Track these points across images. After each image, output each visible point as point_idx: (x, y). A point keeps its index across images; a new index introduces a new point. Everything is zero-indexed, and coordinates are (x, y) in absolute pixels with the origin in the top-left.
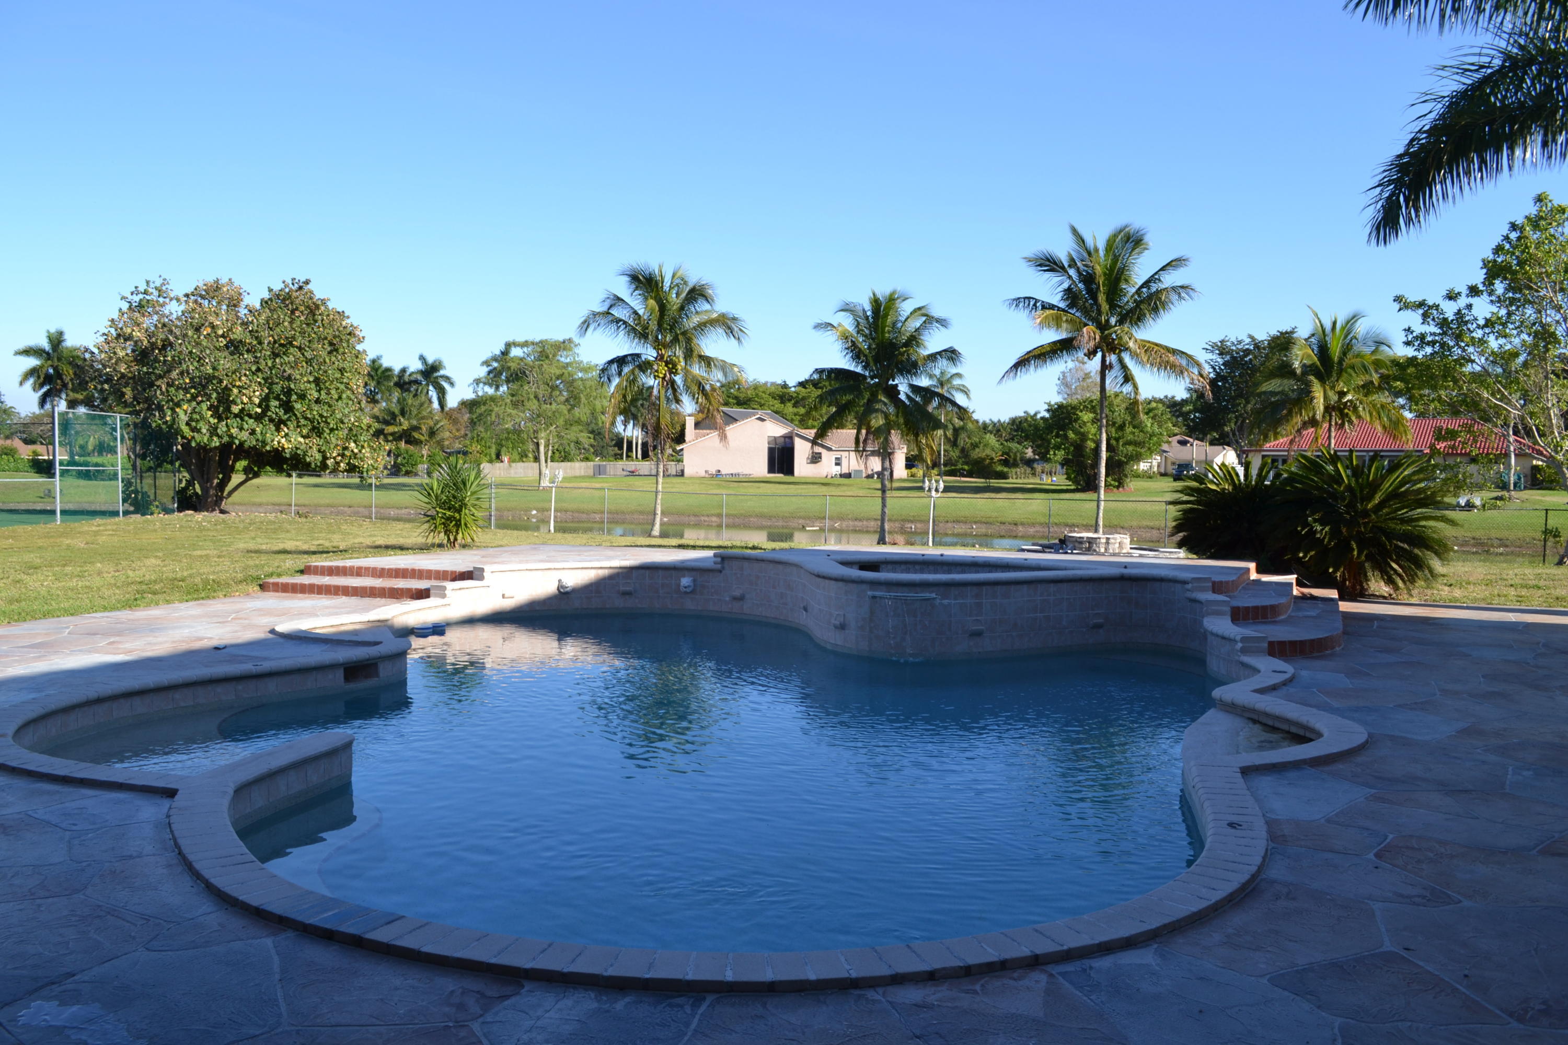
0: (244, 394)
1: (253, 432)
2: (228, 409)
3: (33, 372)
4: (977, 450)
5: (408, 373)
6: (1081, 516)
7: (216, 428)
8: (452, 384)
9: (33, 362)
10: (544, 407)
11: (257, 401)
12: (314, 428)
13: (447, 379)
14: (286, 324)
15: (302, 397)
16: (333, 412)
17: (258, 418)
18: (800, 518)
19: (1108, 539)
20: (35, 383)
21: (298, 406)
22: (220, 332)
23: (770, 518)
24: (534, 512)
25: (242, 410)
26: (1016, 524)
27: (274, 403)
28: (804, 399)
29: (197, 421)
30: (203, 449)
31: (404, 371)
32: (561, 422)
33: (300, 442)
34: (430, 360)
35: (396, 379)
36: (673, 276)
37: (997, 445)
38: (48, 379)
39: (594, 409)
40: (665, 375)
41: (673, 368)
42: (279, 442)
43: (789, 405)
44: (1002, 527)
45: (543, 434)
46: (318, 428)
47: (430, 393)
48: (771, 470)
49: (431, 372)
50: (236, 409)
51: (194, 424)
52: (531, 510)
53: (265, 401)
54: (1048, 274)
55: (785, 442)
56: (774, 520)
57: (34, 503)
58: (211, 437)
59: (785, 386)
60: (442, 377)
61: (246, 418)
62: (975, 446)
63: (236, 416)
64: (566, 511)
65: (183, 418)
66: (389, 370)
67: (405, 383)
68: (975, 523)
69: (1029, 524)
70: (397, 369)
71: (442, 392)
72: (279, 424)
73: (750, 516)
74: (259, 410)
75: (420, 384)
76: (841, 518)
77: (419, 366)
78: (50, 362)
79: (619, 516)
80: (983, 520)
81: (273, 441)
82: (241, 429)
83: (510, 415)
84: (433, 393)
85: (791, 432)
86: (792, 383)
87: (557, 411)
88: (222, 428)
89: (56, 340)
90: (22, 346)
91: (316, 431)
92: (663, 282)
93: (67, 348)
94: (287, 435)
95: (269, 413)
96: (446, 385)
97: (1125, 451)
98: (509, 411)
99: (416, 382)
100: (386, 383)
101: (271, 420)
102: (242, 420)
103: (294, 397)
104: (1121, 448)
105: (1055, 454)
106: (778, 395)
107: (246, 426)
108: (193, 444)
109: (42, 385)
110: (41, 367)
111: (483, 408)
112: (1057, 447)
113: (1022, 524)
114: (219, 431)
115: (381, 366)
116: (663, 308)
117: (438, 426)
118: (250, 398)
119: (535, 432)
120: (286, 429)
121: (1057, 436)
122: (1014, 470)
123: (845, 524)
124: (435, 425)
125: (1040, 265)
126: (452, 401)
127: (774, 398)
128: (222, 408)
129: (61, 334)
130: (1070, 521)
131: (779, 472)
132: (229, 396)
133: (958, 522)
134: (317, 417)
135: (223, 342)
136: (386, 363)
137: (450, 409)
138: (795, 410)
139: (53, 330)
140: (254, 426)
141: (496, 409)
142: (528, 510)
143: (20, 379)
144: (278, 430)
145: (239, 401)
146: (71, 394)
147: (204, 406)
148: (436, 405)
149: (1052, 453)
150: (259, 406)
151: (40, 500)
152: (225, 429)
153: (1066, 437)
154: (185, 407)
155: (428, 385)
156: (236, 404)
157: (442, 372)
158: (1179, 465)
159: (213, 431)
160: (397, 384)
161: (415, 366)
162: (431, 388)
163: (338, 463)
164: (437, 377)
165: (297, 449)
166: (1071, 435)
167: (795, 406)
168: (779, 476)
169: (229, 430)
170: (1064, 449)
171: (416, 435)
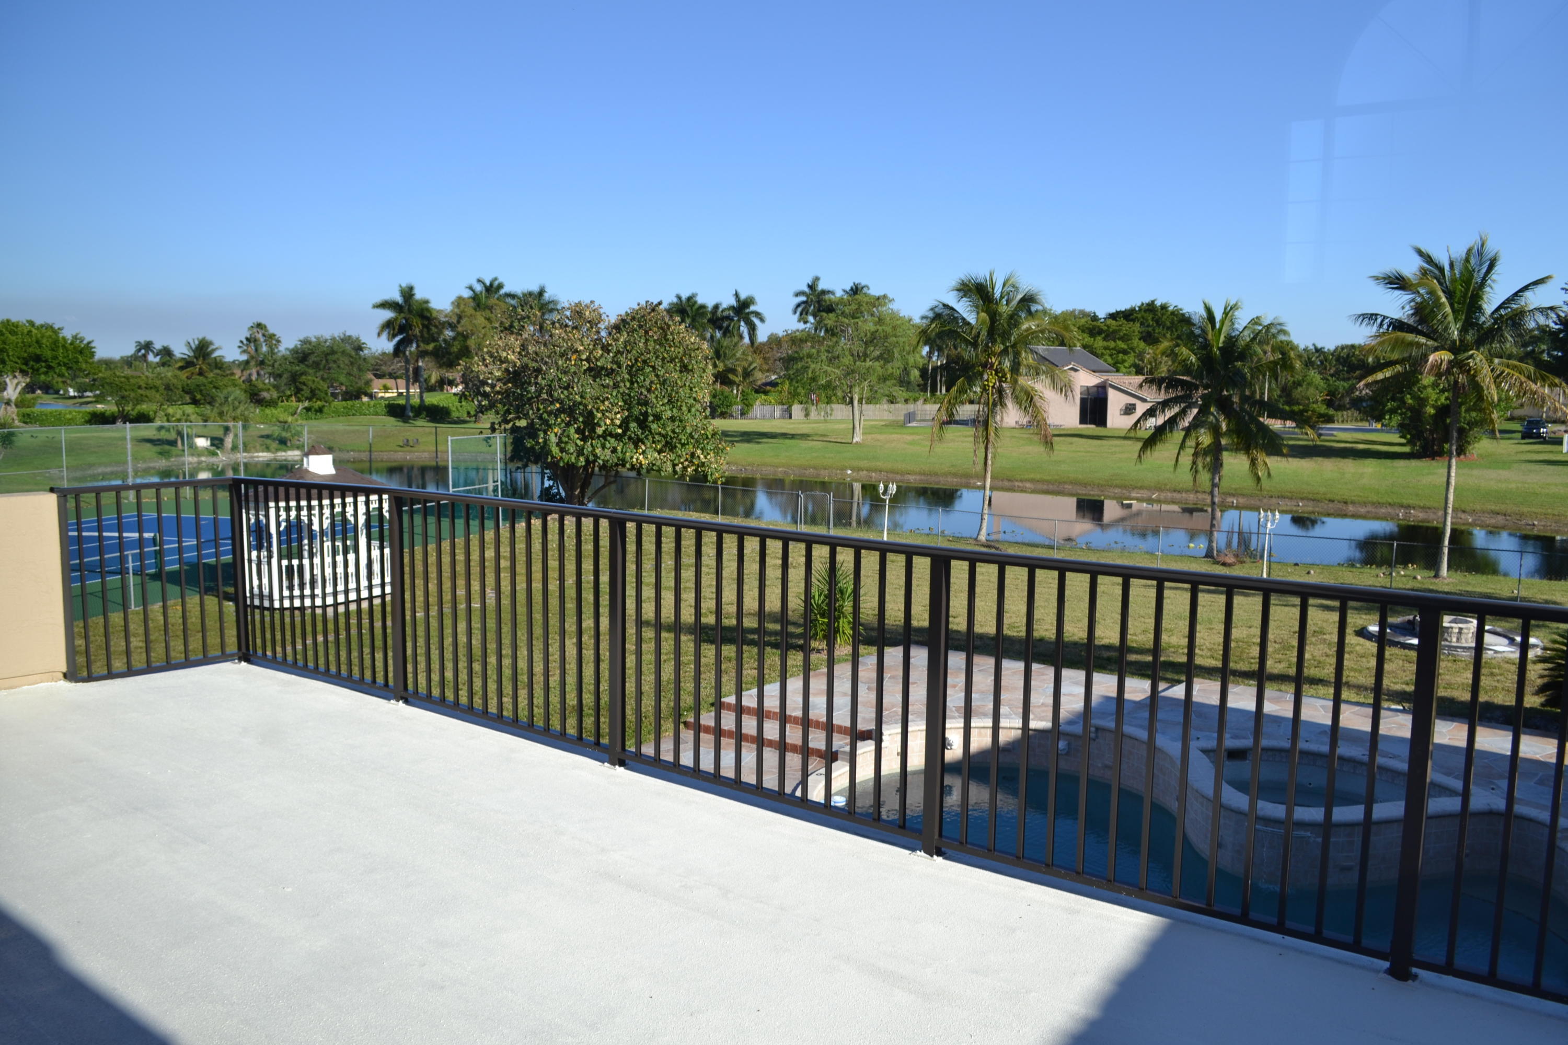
0: (608, 417)
1: (614, 451)
2: (593, 430)
3: (388, 325)
4: (1300, 389)
5: (720, 309)
6: (1417, 495)
7: (583, 449)
8: (762, 320)
9: (388, 314)
10: (858, 363)
11: (618, 422)
12: (667, 443)
13: (757, 314)
14: (641, 345)
15: (658, 417)
16: (684, 428)
17: (618, 437)
18: (1117, 486)
19: (1461, 629)
20: (389, 333)
21: (654, 426)
22: (584, 357)
23: (1085, 485)
24: (849, 472)
25: (604, 432)
26: (1346, 503)
27: (633, 425)
28: (1115, 332)
29: (566, 443)
30: (571, 467)
31: (716, 307)
32: (874, 379)
33: (655, 459)
34: (743, 296)
35: (709, 316)
36: (1004, 285)
37: (1322, 383)
38: (402, 329)
39: (907, 364)
40: (995, 384)
41: (1003, 377)
42: (637, 459)
43: (1099, 338)
44: (1331, 505)
45: (856, 390)
46: (671, 444)
47: (742, 328)
48: (1083, 421)
49: (743, 308)
50: (600, 431)
51: (563, 445)
52: (846, 468)
53: (625, 424)
54: (1397, 292)
55: (1098, 392)
56: (1089, 487)
57: (396, 451)
58: (578, 456)
59: (1095, 318)
60: (753, 312)
61: (609, 438)
62: (1298, 384)
63: (599, 436)
64: (881, 471)
65: (553, 439)
66: (703, 307)
67: (718, 319)
68: (1302, 499)
69: (1359, 503)
70: (710, 305)
71: (752, 329)
72: (637, 442)
73: (1065, 483)
74: (620, 431)
75: (732, 320)
76: (1159, 489)
77: (733, 302)
78: (402, 315)
79: (933, 479)
80: (1310, 496)
81: (632, 458)
82: (603, 447)
83: (826, 372)
84: (744, 329)
85: (1105, 382)
86: (1101, 314)
87: (871, 367)
88: (588, 449)
89: (408, 293)
90: (379, 299)
91: (669, 446)
92: (993, 289)
93: (417, 301)
94: (644, 452)
95: (629, 433)
96: (756, 321)
97: (1468, 418)
98: (825, 368)
99: (729, 318)
100: (700, 320)
101: (630, 438)
102: (605, 440)
103: (651, 418)
104: (1463, 414)
105: (1390, 418)
106: (1087, 328)
107: (608, 445)
108: (561, 464)
109: (394, 336)
110: (396, 319)
111: (800, 365)
112: (1393, 411)
113: (1353, 503)
114: (585, 451)
115: (696, 302)
116: (993, 316)
117: (752, 367)
118: (612, 420)
119: (851, 387)
120: (643, 448)
121: (1393, 399)
122: (1340, 413)
123: (1163, 496)
124: (750, 365)
125: (1390, 283)
126: (762, 336)
127: (1083, 331)
128: (588, 428)
129: (411, 288)
130: (1405, 502)
131: (1090, 423)
132: (594, 419)
133: (1282, 497)
134: (670, 433)
135: (586, 365)
136: (700, 300)
137: (760, 343)
138: (1105, 344)
139: (404, 285)
140: (615, 444)
141: (813, 366)
142: (844, 469)
143: (377, 331)
144: (636, 447)
145: (602, 424)
146: (422, 345)
147: (572, 430)
148: (747, 340)
149: (1387, 417)
150: (620, 427)
151: (399, 449)
152: (590, 449)
153: (1403, 401)
154: (556, 430)
155: (739, 321)
156: (600, 426)
157: (752, 308)
158: (1529, 422)
159: (580, 452)
160: (709, 321)
161: (728, 301)
162: (742, 323)
163: (685, 468)
164: (748, 313)
165: (653, 465)
166: (1409, 400)
167: (1104, 339)
168: (1090, 428)
169: (594, 450)
170: (1401, 414)
171: (731, 376)
